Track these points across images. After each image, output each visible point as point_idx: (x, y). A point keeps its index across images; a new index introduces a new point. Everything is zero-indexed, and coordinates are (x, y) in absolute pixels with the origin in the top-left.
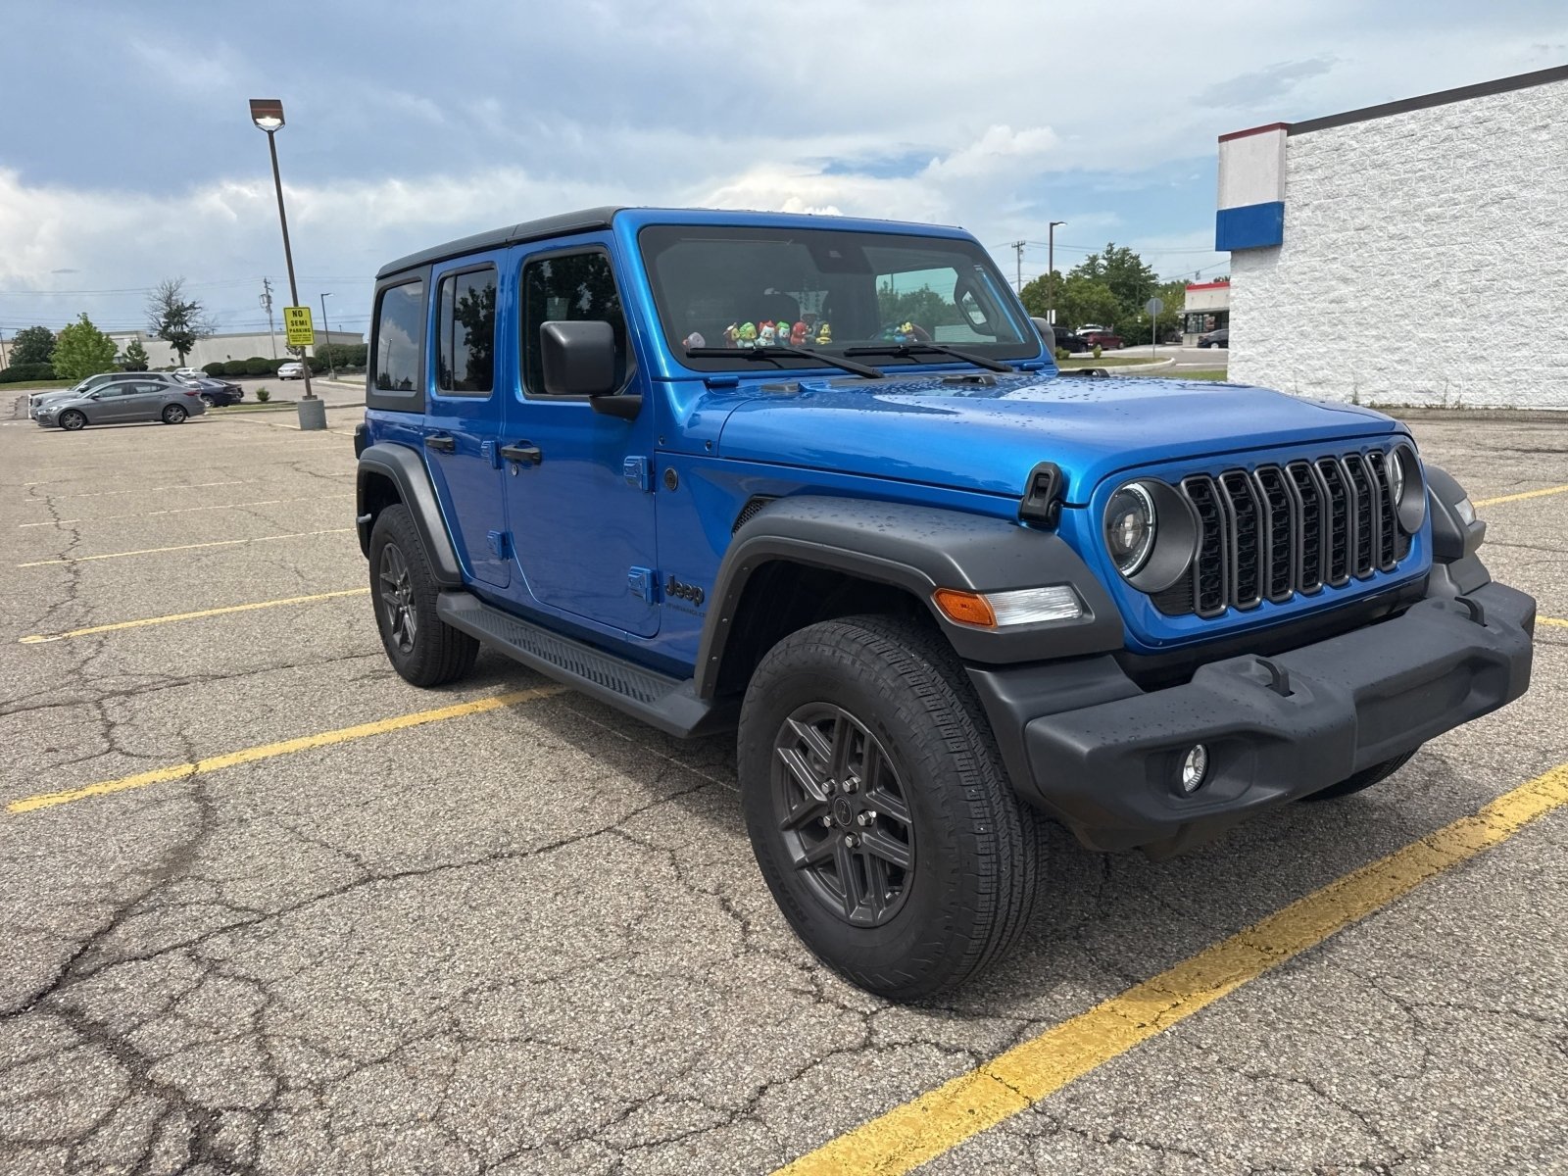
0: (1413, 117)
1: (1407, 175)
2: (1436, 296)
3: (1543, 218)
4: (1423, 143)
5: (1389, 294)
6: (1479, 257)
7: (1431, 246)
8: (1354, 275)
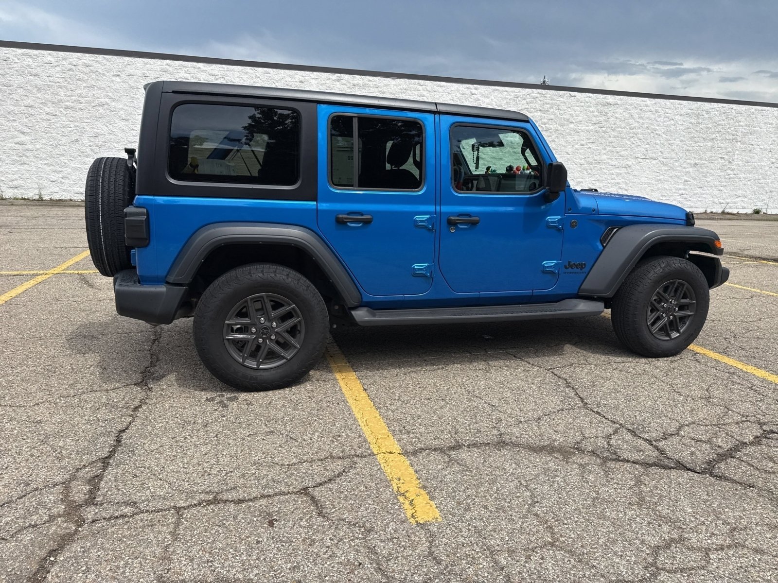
0: (49, 54)
1: (50, 83)
2: (78, 146)
3: (124, 117)
4: (57, 68)
5: (51, 143)
6: (97, 131)
7: (71, 121)
8: (29, 131)
